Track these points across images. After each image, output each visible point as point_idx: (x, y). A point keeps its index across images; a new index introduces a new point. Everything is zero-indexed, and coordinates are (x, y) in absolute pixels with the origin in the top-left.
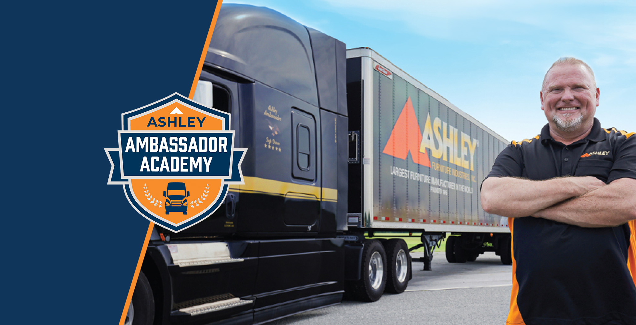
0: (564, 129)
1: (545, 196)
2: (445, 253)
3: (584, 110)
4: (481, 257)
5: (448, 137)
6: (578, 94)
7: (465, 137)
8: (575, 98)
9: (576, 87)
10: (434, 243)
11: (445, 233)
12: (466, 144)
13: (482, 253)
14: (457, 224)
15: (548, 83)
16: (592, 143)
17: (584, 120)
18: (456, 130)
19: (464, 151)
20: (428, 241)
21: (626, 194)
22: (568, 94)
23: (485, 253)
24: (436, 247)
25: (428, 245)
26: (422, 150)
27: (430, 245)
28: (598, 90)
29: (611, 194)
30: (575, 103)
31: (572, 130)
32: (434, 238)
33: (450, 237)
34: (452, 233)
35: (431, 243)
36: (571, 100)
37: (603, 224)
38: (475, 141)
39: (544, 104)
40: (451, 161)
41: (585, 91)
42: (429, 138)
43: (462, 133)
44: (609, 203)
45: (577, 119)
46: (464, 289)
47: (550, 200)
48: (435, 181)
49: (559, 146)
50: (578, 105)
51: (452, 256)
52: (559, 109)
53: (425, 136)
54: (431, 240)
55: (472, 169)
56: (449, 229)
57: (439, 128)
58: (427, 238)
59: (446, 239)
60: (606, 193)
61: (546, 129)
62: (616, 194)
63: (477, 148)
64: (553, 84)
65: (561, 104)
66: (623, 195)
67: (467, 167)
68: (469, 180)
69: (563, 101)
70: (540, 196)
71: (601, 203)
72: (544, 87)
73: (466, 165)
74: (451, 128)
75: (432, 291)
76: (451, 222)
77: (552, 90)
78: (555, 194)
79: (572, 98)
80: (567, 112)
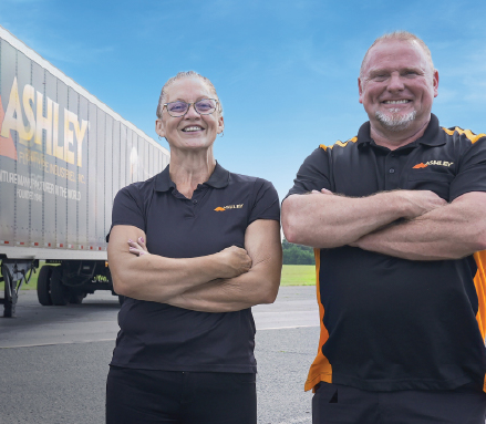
0: (391, 127)
1: (367, 217)
2: (36, 292)
3: (418, 103)
4: (89, 298)
5: (45, 115)
6: (409, 82)
7: (71, 116)
8: (406, 87)
9: (407, 72)
10: (20, 275)
11: (38, 260)
12: (71, 126)
13: (92, 292)
14: (55, 248)
15: (369, 66)
16: (426, 148)
17: (418, 117)
18: (57, 105)
19: (68, 138)
20: (11, 273)
21: (472, 216)
22: (396, 82)
23: (97, 292)
24: (23, 281)
25: (11, 279)
26: (6, 133)
27: (14, 280)
28: (436, 75)
29: (451, 216)
30: (406, 94)
31: (402, 128)
32: (20, 267)
33: (44, 267)
34: (48, 261)
35: (15, 276)
36: (401, 90)
37: (440, 255)
38: (85, 123)
39: (363, 95)
40: (49, 151)
41: (419, 78)
42: (15, 116)
43: (66, 110)
44: (448, 227)
45: (408, 116)
46: (64, 345)
47: (373, 222)
48: (22, 181)
49: (382, 152)
50: (409, 96)
51: (46, 297)
52: (384, 102)
53: (9, 114)
54: (16, 272)
55: (80, 164)
56: (43, 254)
57: (31, 101)
58: (11, 268)
59: (38, 270)
60: (445, 215)
61: (365, 129)
62: (458, 216)
63: (88, 132)
64: (375, 68)
65: (386, 96)
66: (468, 216)
67: (71, 161)
68: (74, 181)
69: (390, 91)
70: (360, 218)
71: (438, 228)
72: (363, 72)
73: (70, 158)
74: (50, 101)
75: (15, 349)
76: (46, 245)
77: (374, 75)
78: (380, 214)
79: (402, 86)
80: (395, 107)
